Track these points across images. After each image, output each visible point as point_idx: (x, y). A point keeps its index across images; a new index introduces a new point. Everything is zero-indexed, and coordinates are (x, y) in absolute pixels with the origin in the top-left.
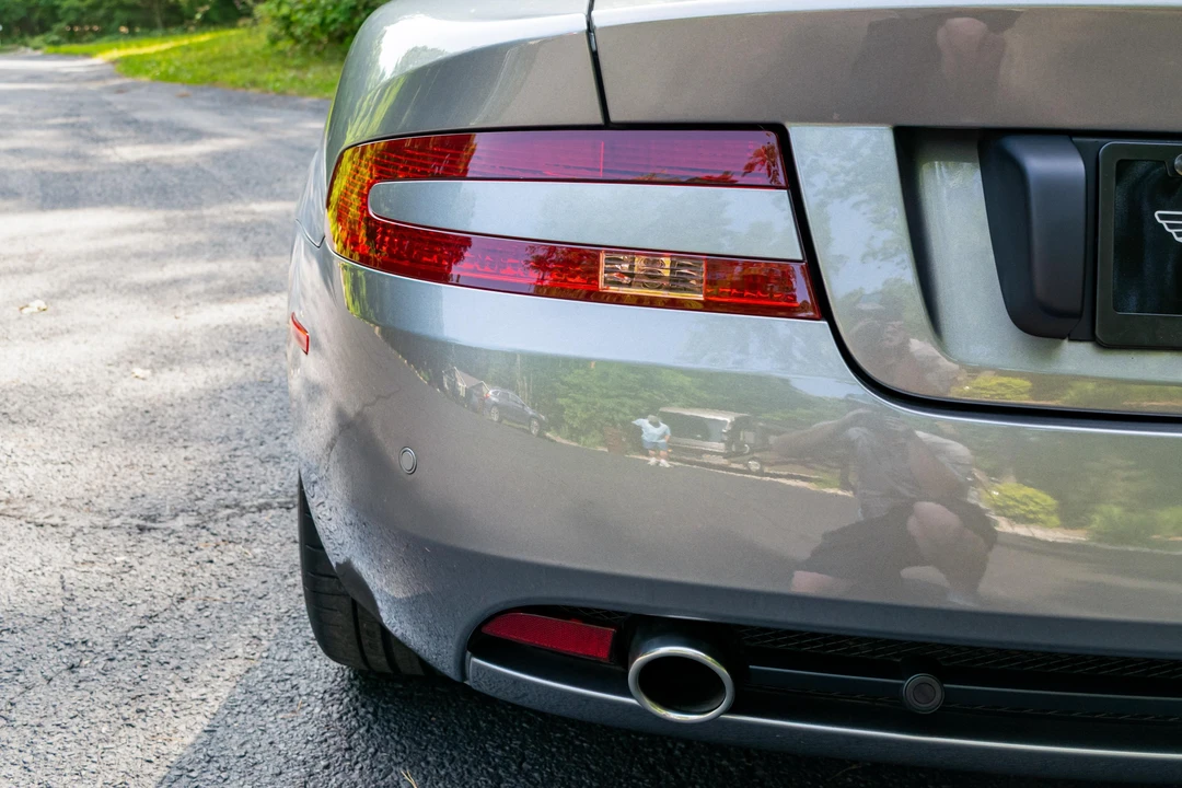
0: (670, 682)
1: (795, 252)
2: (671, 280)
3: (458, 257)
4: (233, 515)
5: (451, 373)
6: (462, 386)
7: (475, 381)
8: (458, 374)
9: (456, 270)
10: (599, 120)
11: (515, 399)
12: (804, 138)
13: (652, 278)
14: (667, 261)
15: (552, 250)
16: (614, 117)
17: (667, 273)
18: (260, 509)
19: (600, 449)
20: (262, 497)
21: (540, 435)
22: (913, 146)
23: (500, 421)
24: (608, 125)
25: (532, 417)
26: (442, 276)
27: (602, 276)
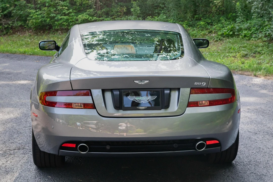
0: (83, 148)
1: (92, 102)
2: (80, 106)
3: (56, 105)
4: (10, 151)
5: (56, 119)
6: (58, 120)
7: (59, 120)
8: (57, 119)
9: (56, 106)
10: (72, 89)
11: (64, 121)
12: (93, 91)
13: (78, 106)
14: (80, 104)
15: (67, 103)
16: (73, 89)
17: (80, 105)
18: (14, 150)
19: (74, 127)
20: (13, 148)
21: (67, 126)
22: (104, 91)
23: (62, 124)
24: (73, 90)
25: (66, 124)
26: (54, 106)
27: (73, 106)
